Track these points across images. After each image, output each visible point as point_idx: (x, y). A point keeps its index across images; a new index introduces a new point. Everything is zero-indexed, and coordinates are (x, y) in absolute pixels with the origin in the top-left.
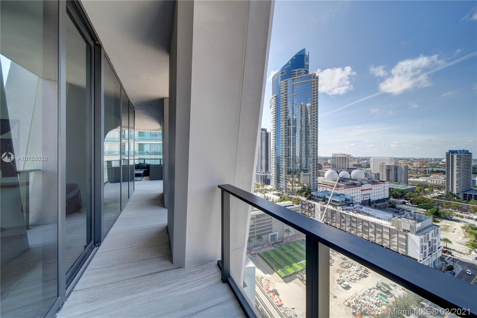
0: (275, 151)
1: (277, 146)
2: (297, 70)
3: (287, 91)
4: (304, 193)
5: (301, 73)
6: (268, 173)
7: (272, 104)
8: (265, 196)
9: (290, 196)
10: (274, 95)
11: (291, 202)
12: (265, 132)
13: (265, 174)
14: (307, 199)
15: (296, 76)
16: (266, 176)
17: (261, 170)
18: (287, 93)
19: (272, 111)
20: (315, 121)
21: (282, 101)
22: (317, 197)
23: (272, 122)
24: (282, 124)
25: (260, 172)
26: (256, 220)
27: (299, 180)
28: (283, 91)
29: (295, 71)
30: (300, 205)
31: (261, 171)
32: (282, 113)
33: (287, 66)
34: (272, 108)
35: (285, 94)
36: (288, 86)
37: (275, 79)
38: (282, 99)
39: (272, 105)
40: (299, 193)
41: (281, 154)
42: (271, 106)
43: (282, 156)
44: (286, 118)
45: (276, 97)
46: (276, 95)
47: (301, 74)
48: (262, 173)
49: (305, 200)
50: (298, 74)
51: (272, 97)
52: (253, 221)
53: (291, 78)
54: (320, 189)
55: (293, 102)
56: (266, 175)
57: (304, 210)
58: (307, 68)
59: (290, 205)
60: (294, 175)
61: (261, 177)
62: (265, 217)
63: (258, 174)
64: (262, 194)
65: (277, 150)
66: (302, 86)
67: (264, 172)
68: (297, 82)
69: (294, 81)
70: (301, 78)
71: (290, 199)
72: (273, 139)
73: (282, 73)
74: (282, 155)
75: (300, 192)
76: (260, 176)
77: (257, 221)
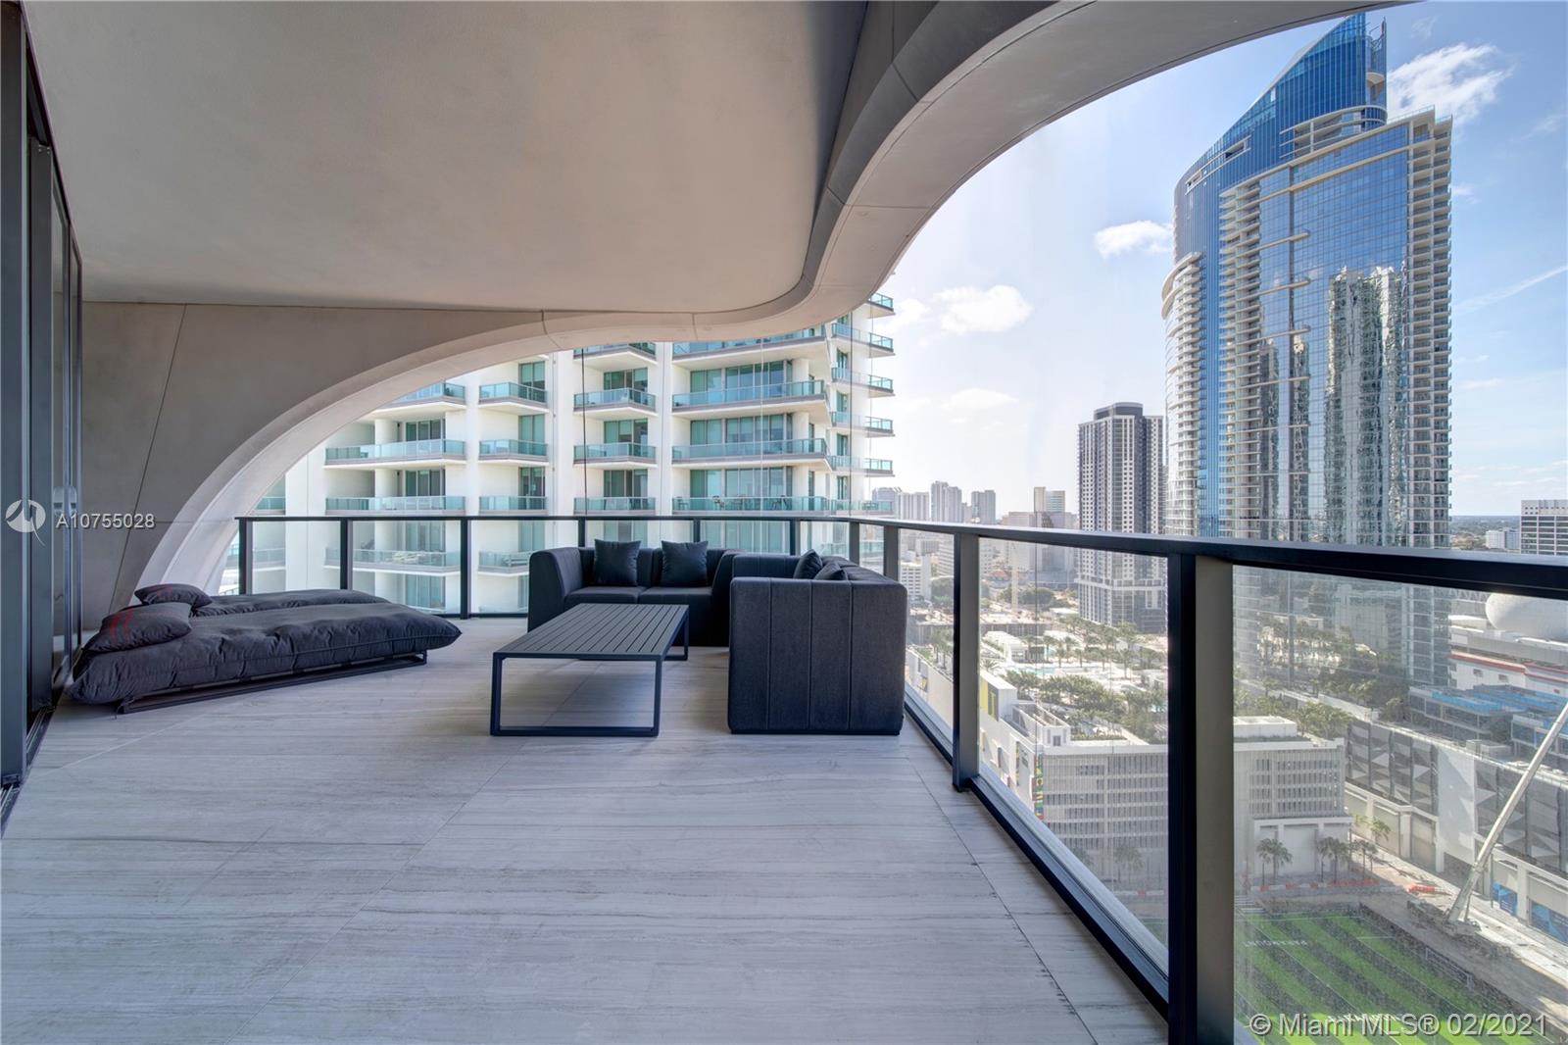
0: (1192, 492)
1: (1199, 473)
2: (1311, 122)
3: (1258, 228)
4: (1363, 686)
5: (1338, 130)
6: (1150, 585)
7: (1177, 297)
8: (1143, 678)
9: (1275, 694)
10: (1189, 257)
11: (1287, 722)
12: (1133, 417)
13: (1133, 589)
14: (1383, 717)
15: (1308, 151)
16: (1140, 597)
17: (1114, 571)
18: (1255, 237)
19: (1176, 324)
20: (1432, 342)
21: (1232, 275)
22: (1450, 712)
23: (1173, 371)
24: (1232, 377)
25: (1109, 578)
26: (1107, 777)
27: (1328, 625)
28: (1233, 230)
29: (1307, 130)
30: (1340, 742)
31: (1114, 577)
32: (1232, 330)
33: (1258, 118)
34: (1174, 314)
35: (1246, 242)
36: (1261, 206)
37: (1192, 186)
38: (1232, 264)
39: (1176, 302)
40: (1330, 684)
41: (1223, 507)
42: (1171, 306)
43: (1230, 512)
44: (1251, 346)
45: (1194, 262)
46: (1197, 255)
47: (1340, 136)
48: (1120, 585)
49: (1368, 721)
50: (1317, 138)
51: (1176, 267)
52: (1097, 778)
53: (1285, 165)
54: (1464, 677)
55: (1291, 270)
56: (1137, 592)
57: (1365, 767)
58: (1373, 100)
59: (1281, 733)
60: (1296, 599)
61: (1113, 598)
62: (1154, 769)
63: (1103, 586)
64: (1128, 670)
65: (1202, 488)
66: (1343, 188)
67: (1128, 578)
68: (1314, 175)
69: (1295, 175)
70: (1337, 152)
71: (1284, 707)
72: (1181, 444)
73: (1228, 155)
74: (1229, 507)
75: (1339, 682)
76: (1110, 593)
77: (1112, 784)
